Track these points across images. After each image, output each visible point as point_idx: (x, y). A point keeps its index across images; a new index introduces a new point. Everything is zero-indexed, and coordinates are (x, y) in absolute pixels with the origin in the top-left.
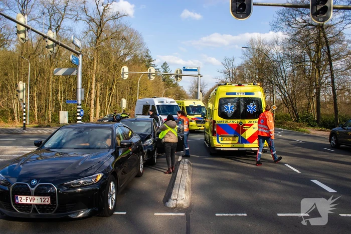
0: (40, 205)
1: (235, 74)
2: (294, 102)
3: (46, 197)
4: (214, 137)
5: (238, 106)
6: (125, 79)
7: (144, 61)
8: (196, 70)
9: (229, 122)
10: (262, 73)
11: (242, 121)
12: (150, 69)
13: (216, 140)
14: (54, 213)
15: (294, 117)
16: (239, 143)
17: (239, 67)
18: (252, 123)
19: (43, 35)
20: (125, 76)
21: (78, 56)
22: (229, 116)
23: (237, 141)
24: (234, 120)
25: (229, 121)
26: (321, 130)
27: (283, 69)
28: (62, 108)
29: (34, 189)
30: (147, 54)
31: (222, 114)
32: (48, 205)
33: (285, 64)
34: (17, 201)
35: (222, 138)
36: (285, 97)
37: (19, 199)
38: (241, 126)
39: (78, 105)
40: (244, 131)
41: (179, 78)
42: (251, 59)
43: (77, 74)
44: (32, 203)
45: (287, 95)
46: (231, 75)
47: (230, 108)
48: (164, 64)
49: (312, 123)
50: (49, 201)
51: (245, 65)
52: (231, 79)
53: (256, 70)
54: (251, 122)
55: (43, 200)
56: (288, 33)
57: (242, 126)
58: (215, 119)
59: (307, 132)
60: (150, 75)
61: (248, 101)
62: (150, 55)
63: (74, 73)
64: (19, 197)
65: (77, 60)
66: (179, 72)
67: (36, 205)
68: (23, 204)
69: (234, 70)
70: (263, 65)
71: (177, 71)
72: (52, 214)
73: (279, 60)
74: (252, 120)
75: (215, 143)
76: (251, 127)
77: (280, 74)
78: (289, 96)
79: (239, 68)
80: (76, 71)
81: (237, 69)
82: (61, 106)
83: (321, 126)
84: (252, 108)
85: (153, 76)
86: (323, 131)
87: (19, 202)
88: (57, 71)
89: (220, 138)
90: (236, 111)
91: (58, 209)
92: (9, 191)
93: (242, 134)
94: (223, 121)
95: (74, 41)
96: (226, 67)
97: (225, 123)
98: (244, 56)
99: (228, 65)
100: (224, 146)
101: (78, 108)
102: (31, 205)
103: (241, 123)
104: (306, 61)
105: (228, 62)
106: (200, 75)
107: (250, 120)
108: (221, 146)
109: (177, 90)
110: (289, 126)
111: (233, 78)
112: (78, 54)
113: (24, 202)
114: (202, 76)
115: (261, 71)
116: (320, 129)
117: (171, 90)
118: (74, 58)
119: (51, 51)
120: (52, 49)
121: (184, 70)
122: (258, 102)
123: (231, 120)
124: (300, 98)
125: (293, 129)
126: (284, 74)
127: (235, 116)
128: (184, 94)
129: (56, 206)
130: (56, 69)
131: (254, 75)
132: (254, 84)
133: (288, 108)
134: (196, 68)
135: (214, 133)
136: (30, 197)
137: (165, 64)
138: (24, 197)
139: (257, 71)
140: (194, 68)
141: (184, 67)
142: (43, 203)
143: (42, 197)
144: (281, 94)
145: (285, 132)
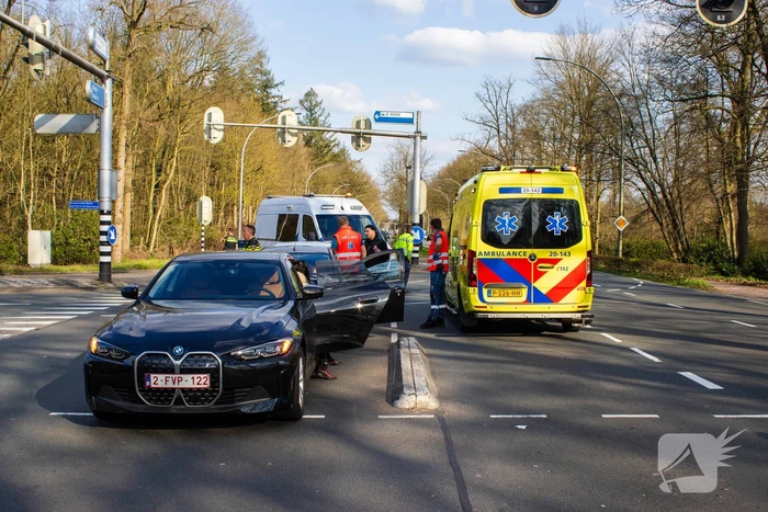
0: (190, 389)
1: (513, 128)
2: (677, 207)
3: (202, 376)
4: (471, 289)
5: (527, 219)
6: (213, 141)
7: (249, 86)
8: (410, 121)
9: (505, 253)
10: (588, 125)
11: (536, 251)
12: (284, 117)
13: (477, 296)
14: (215, 404)
15: (677, 251)
16: (528, 301)
17: (526, 106)
18: (557, 257)
19: (23, 31)
20: (214, 133)
21: (103, 82)
22: (505, 242)
23: (524, 298)
24: (518, 250)
25: (506, 251)
26: (745, 284)
27: (646, 119)
28: (29, 221)
29: (179, 362)
30: (258, 66)
31: (490, 237)
32: (206, 390)
33: (652, 104)
34: (148, 383)
35: (489, 292)
36: (653, 194)
37: (153, 381)
38: (533, 263)
39: (102, 213)
40: (539, 275)
41: (362, 142)
42: (560, 85)
43: (100, 130)
44: (176, 386)
45: (658, 189)
46: (503, 128)
47: (508, 224)
48: (307, 95)
49: (725, 266)
50: (208, 382)
51: (542, 102)
52: (503, 141)
53: (573, 116)
54: (555, 254)
55: (196, 381)
56: (663, 18)
57: (536, 265)
58: (473, 249)
59: (705, 288)
60: (284, 131)
61: (549, 207)
62: (267, 67)
63: (93, 129)
64: (152, 376)
65: (101, 94)
66: (363, 125)
67: (183, 390)
68: (158, 389)
69: (510, 114)
70: (591, 104)
71: (358, 123)
72: (210, 406)
73: (638, 91)
74: (559, 251)
75: (475, 302)
76: (556, 267)
77: (639, 130)
78: (663, 191)
79: (525, 110)
80: (96, 122)
81: (520, 112)
82: (29, 216)
83: (745, 274)
84: (558, 223)
85: (293, 135)
86: (751, 285)
87: (153, 386)
88: (42, 123)
89: (485, 291)
90: (520, 230)
91: (221, 398)
92: (133, 367)
93: (535, 281)
94: (493, 253)
95: (94, 43)
96: (489, 105)
97: (496, 257)
98: (538, 76)
99: (494, 101)
100: (495, 308)
101: (103, 223)
102: (174, 389)
103: (532, 257)
104: (711, 96)
105: (494, 92)
106: (419, 135)
107: (553, 250)
108: (489, 309)
109: (346, 172)
110: (660, 273)
111: (507, 138)
112: (102, 78)
113: (161, 384)
114: (425, 138)
115: (587, 123)
116: (745, 280)
117: (329, 170)
118: (95, 89)
119: (36, 71)
120: (39, 66)
121: (377, 120)
122: (572, 209)
123: (511, 251)
124: (694, 198)
125: (670, 280)
126: (649, 132)
127: (519, 240)
128: (366, 183)
129: (218, 392)
130: (40, 116)
131: (568, 130)
132: (563, 169)
133: (661, 224)
134: (410, 116)
135: (471, 281)
136: (174, 376)
137: (310, 94)
138: (161, 377)
139: (577, 118)
140: (403, 116)
141: (378, 113)
142: (196, 386)
143: (196, 376)
144: (642, 185)
145: (647, 287)
